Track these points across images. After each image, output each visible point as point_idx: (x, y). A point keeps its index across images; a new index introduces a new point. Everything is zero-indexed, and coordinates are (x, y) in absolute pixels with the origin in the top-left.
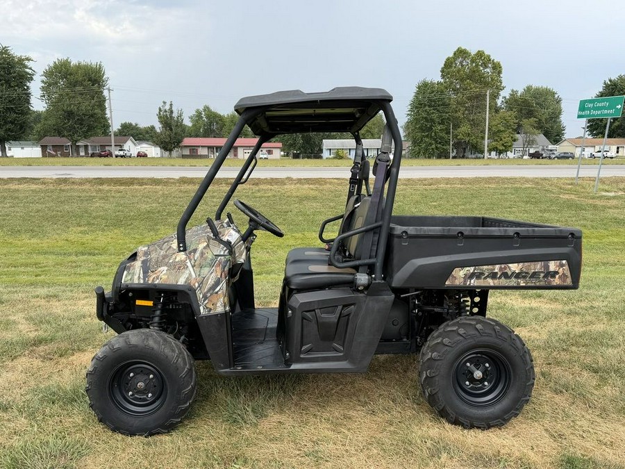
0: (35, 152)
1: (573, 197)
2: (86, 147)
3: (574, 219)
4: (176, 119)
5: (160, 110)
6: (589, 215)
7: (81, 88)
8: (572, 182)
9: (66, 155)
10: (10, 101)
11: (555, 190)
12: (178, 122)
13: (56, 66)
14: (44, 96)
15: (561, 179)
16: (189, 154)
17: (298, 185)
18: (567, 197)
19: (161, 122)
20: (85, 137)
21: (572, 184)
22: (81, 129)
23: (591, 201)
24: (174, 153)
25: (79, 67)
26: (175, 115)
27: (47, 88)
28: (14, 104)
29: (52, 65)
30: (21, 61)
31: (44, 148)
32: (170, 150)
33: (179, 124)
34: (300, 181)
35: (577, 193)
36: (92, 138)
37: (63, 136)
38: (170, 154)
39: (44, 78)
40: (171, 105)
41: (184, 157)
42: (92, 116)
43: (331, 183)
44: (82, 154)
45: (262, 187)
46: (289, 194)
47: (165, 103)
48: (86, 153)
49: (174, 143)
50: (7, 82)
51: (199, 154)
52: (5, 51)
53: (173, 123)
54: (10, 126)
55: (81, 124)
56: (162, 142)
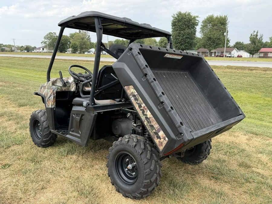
2: (215, 52)
4: (259, 39)
5: (251, 35)
7: (216, 27)
9: (206, 56)
10: (188, 34)
12: (259, 40)
13: (208, 19)
14: (201, 31)
16: (263, 56)
19: (251, 41)
20: (214, 48)
22: (213, 45)
24: (254, 56)
25: (217, 18)
26: (258, 37)
27: (204, 27)
28: (190, 35)
29: (206, 18)
30: (195, 17)
32: (253, 54)
33: (260, 41)
36: (218, 49)
37: (206, 48)
38: (253, 56)
39: (202, 24)
40: (257, 32)
41: (260, 57)
42: (219, 39)
44: (213, 55)
47: (254, 31)
48: (215, 55)
49: (255, 51)
50: (188, 26)
51: (268, 56)
52: (189, 14)
53: (257, 41)
54: (187, 44)
55: (214, 43)
56: (249, 51)
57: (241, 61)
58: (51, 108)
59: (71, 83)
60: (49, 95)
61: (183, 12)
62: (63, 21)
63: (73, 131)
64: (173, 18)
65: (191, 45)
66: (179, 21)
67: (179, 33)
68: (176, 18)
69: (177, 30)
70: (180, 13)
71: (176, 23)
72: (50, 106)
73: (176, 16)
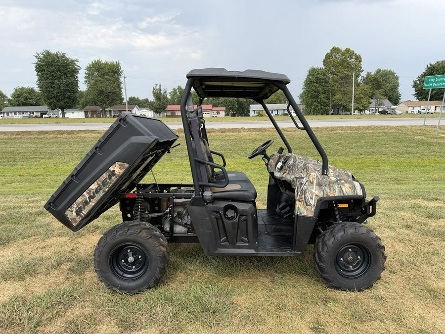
0: (80, 115)
1: (423, 137)
2: (110, 111)
3: (427, 151)
4: (163, 94)
5: (154, 88)
6: (436, 149)
7: (108, 77)
8: (421, 128)
9: (98, 117)
10: (67, 85)
11: (411, 133)
12: (164, 96)
13: (93, 64)
14: (86, 82)
15: (413, 126)
16: (170, 115)
17: (249, 132)
18: (419, 137)
19: (154, 96)
20: (110, 106)
21: (420, 130)
22: (108, 101)
23: (435, 140)
25: (106, 64)
26: (162, 92)
27: (88, 77)
28: (69, 87)
29: (91, 63)
30: (73, 61)
31: (86, 112)
32: (160, 113)
33: (165, 98)
34: (249, 130)
35: (425, 135)
36: (114, 106)
37: (97, 105)
38: (160, 115)
39: (86, 71)
40: (160, 86)
41: (168, 116)
42: (114, 93)
43: (269, 131)
44: (108, 115)
45: (227, 133)
46: (244, 137)
47: (156, 85)
48: (111, 115)
49: (162, 108)
50: (65, 74)
51: (176, 114)
52: (63, 55)
53: (162, 97)
54: (67, 100)
55: (108, 98)
56: (155, 109)
64: (36, 60)
65: (73, 101)
66: (48, 65)
67: (52, 83)
68: (41, 60)
69: (48, 78)
70: (48, 53)
71: (45, 68)
73: (42, 56)
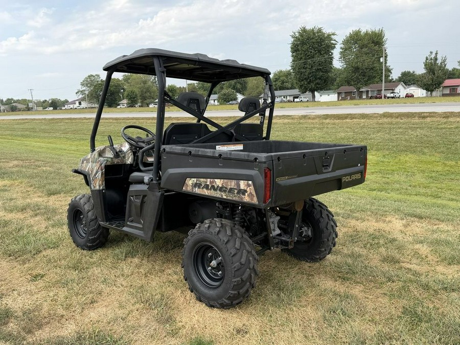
0: (333, 97)
2: (367, 92)
4: (439, 64)
5: (427, 59)
7: (366, 50)
9: (352, 99)
10: (320, 64)
12: (441, 67)
13: (351, 36)
14: (341, 58)
16: (448, 92)
19: (426, 68)
20: (366, 85)
22: (363, 79)
24: (434, 93)
25: (367, 34)
26: (439, 62)
27: (344, 52)
28: (322, 66)
29: (348, 35)
30: (329, 35)
31: (339, 94)
32: (432, 91)
36: (371, 85)
37: (351, 85)
38: (431, 94)
39: (342, 46)
40: (436, 54)
41: (444, 95)
42: (372, 69)
44: (364, 97)
47: (431, 53)
48: (367, 96)
49: (435, 84)
50: (319, 51)
51: (458, 92)
52: (320, 30)
53: (436, 68)
54: (318, 81)
55: (364, 76)
56: (425, 85)
57: (409, 104)
58: (99, 191)
59: (126, 152)
60: (95, 171)
61: (308, 28)
62: (109, 63)
63: (132, 221)
64: (293, 39)
65: (325, 82)
66: (303, 43)
67: (305, 63)
68: (296, 39)
69: (301, 58)
70: (304, 30)
71: (299, 47)
72: (97, 188)
73: (297, 35)
